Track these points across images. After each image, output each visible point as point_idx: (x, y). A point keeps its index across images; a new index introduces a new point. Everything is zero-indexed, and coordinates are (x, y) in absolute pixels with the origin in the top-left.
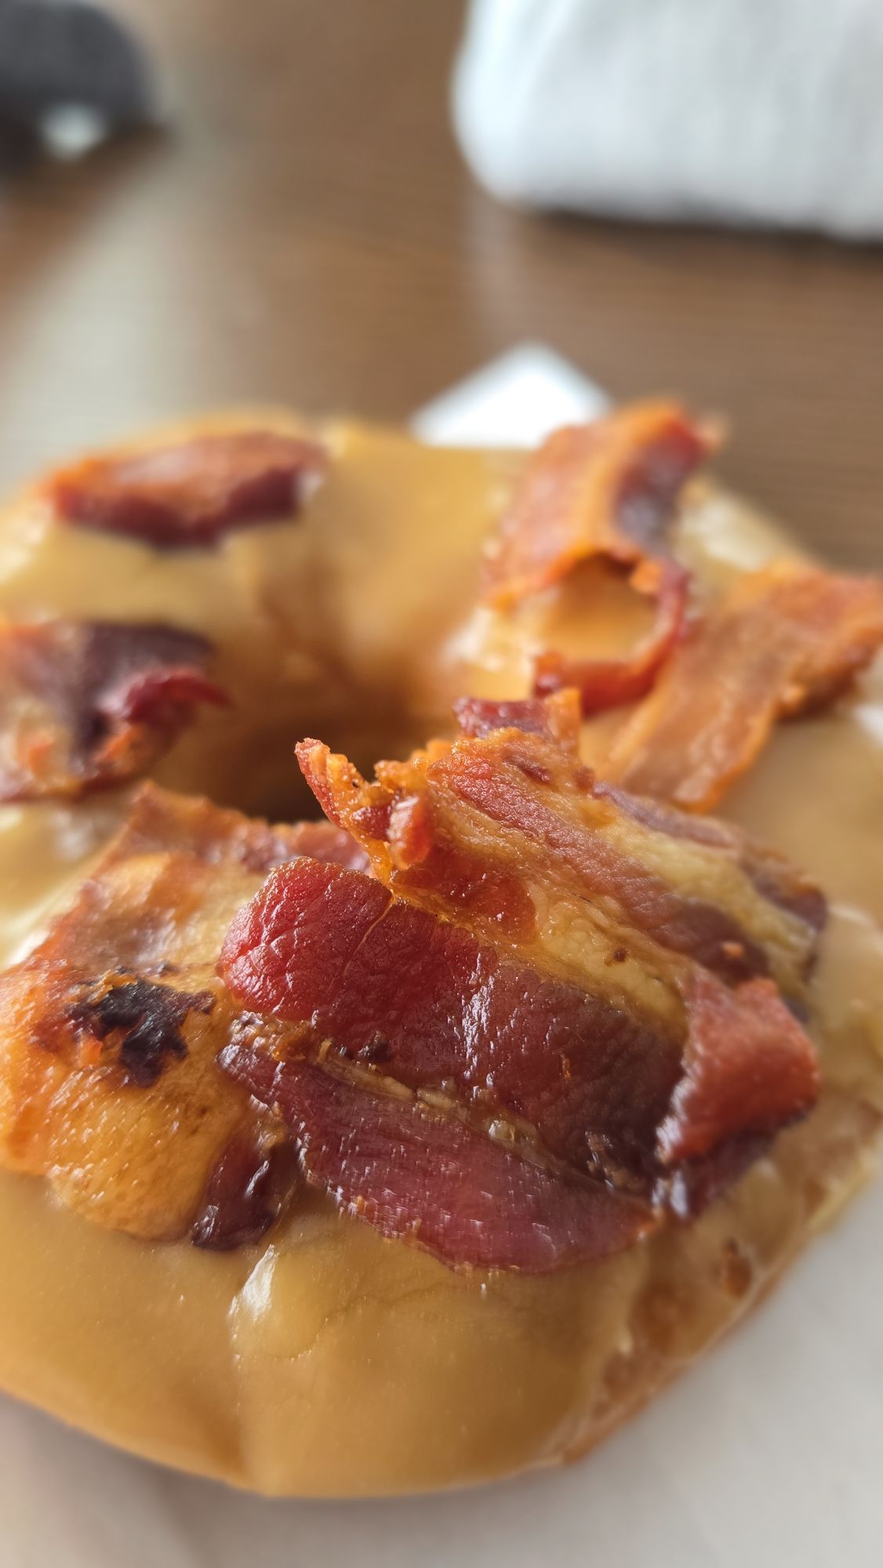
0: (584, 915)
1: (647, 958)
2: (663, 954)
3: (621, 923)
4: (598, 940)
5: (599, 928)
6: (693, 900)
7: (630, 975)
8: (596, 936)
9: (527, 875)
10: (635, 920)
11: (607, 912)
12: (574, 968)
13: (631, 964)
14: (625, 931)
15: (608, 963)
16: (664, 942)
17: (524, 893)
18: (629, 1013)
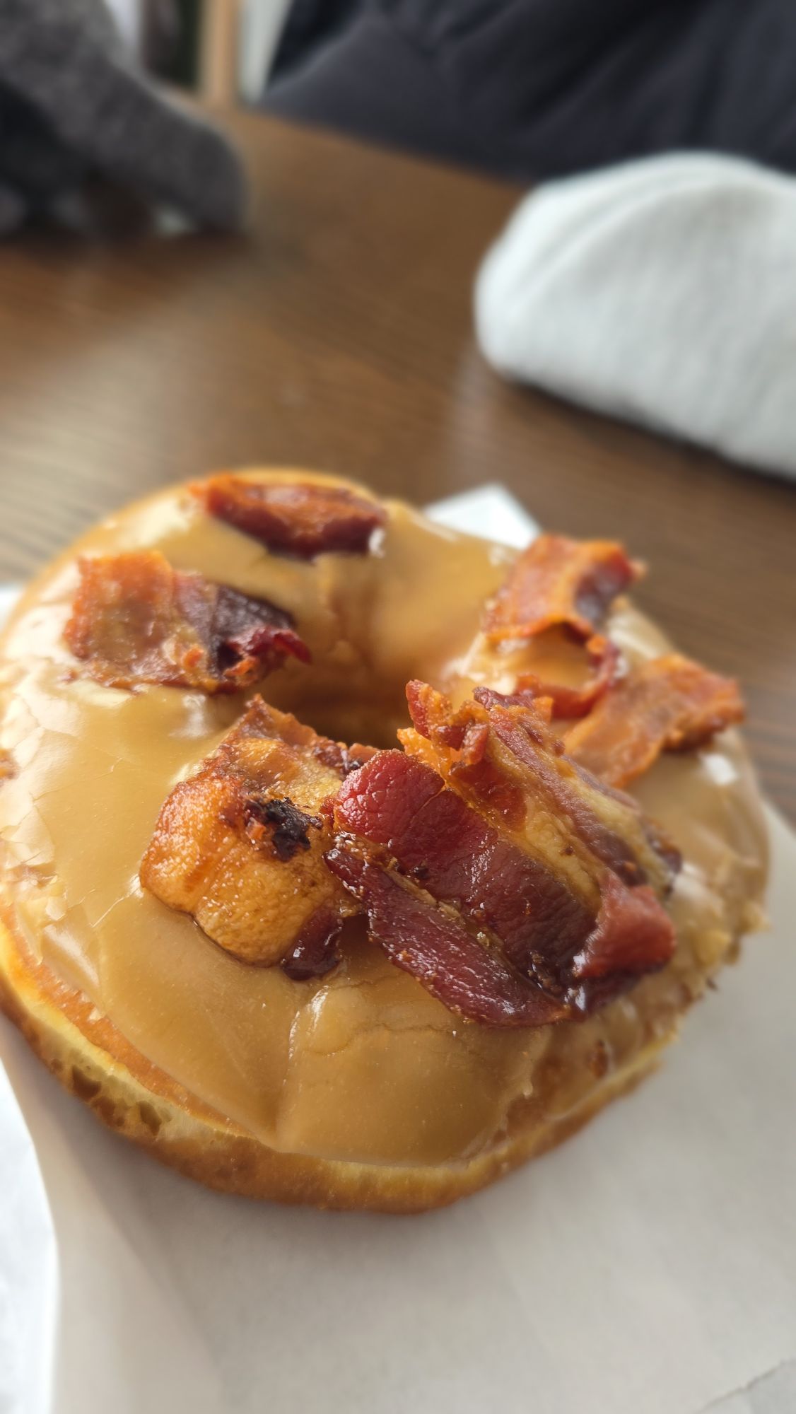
0: (552, 822)
1: (582, 857)
2: (593, 859)
3: (573, 834)
4: (557, 839)
5: (560, 832)
6: (611, 833)
7: (571, 866)
8: (557, 836)
9: (527, 790)
10: (580, 833)
11: (566, 824)
12: (541, 853)
13: (574, 858)
14: (573, 838)
15: (562, 854)
16: (593, 850)
17: (523, 800)
18: (567, 887)
